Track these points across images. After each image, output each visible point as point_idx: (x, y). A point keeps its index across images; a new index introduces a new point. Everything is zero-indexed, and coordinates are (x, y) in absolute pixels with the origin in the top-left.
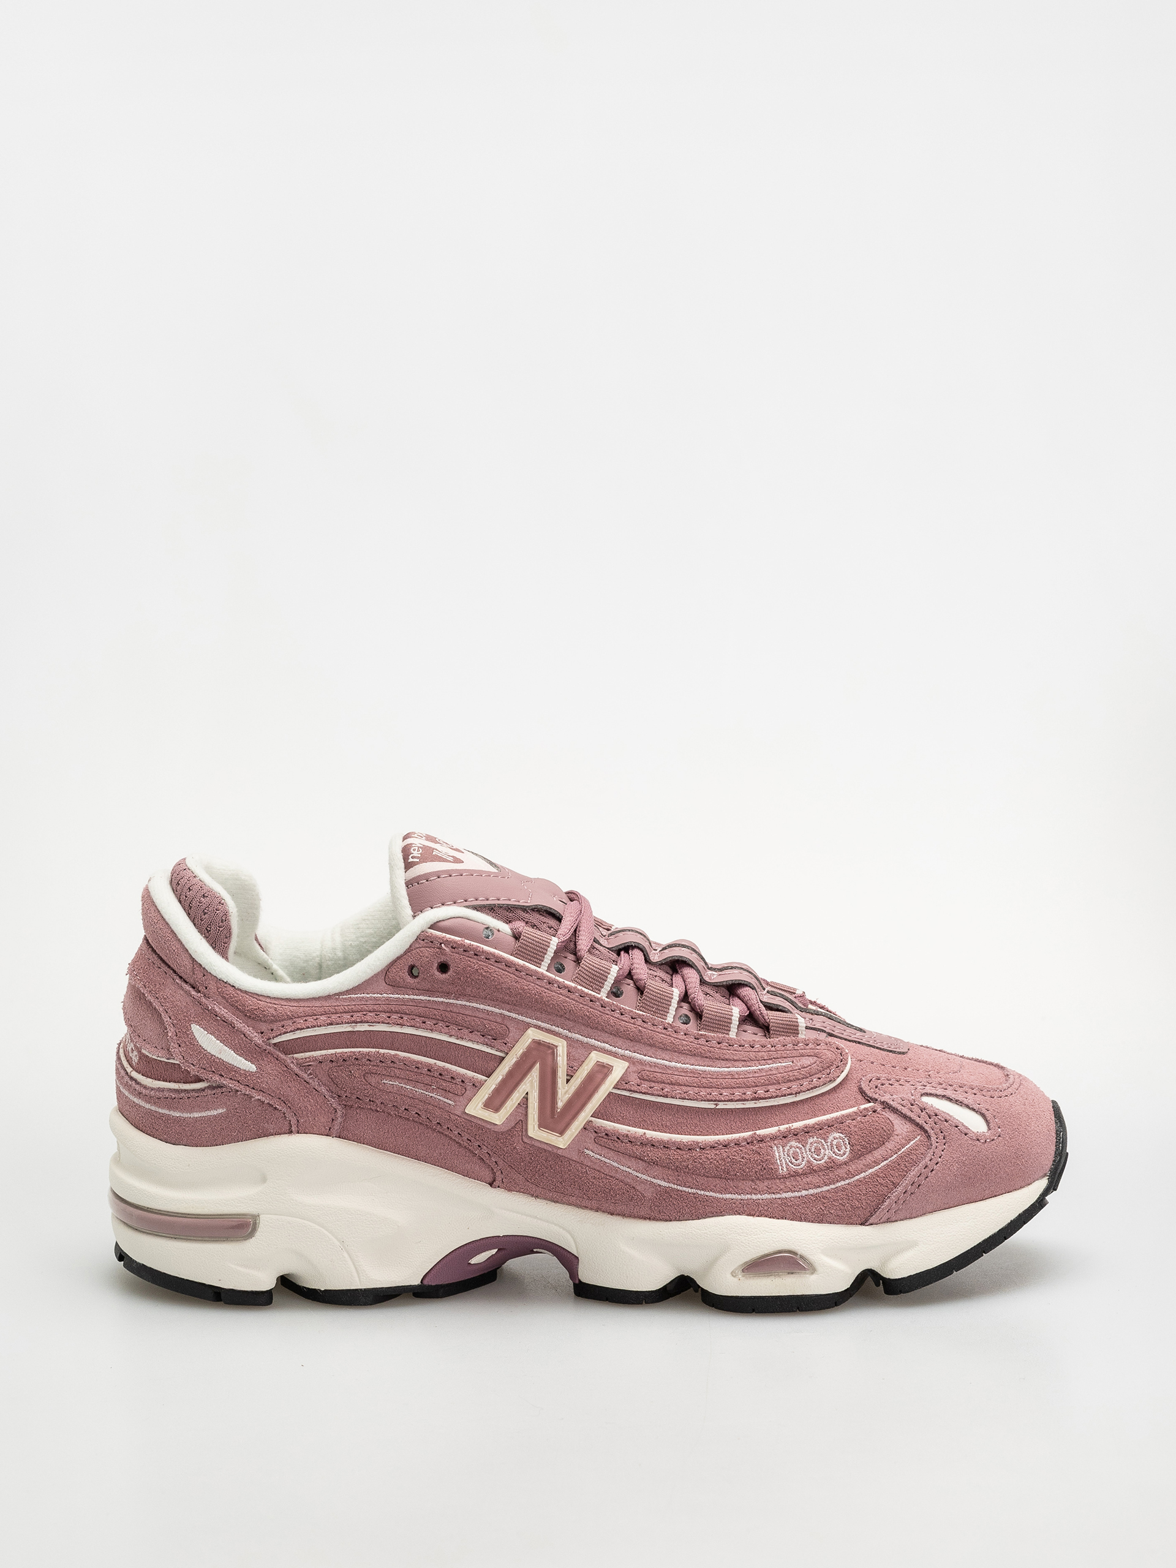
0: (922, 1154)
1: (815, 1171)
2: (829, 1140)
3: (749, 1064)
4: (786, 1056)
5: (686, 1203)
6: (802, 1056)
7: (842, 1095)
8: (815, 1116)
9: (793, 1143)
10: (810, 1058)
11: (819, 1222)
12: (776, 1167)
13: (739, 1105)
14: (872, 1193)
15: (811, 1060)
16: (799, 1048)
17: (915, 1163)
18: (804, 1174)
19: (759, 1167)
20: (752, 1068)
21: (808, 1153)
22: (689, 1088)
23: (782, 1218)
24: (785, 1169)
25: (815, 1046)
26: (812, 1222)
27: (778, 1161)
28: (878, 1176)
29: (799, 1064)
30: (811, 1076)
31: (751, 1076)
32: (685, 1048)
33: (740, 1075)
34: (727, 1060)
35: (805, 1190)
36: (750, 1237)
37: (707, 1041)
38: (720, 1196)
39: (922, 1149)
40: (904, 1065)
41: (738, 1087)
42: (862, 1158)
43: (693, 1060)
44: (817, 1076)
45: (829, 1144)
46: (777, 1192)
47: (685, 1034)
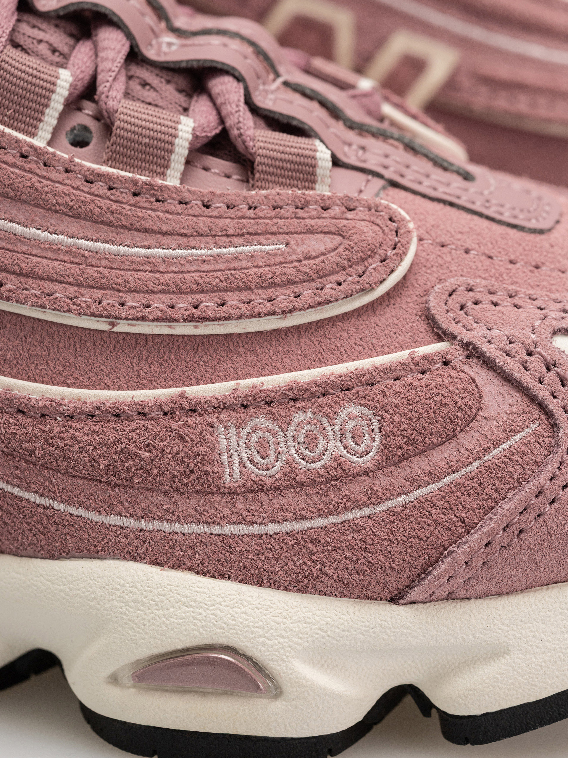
0: (536, 463)
1: (301, 484)
2: (339, 421)
3: (193, 243)
4: (274, 229)
5: (28, 524)
6: (311, 231)
7: (387, 319)
8: (322, 362)
9: (261, 421)
10: (327, 239)
11: (299, 591)
12: (217, 469)
13: (162, 329)
14: (416, 541)
15: (329, 242)
16: (306, 215)
17: (518, 485)
18: (278, 489)
19: (181, 468)
20: (199, 252)
21: (291, 443)
22: (57, 287)
23: (222, 576)
24: (237, 475)
25: (343, 213)
26: (286, 589)
27: (225, 457)
28: (434, 506)
29: (299, 250)
30: (321, 277)
31: (194, 268)
32: (60, 201)
33: (171, 264)
34: (146, 231)
35: (275, 521)
36: (148, 612)
37: (110, 189)
38: (99, 519)
39: (538, 453)
40: (536, 258)
41: (162, 292)
42: (404, 463)
43: (74, 226)
44: (335, 278)
45: (337, 428)
46: (214, 522)
47: (67, 171)
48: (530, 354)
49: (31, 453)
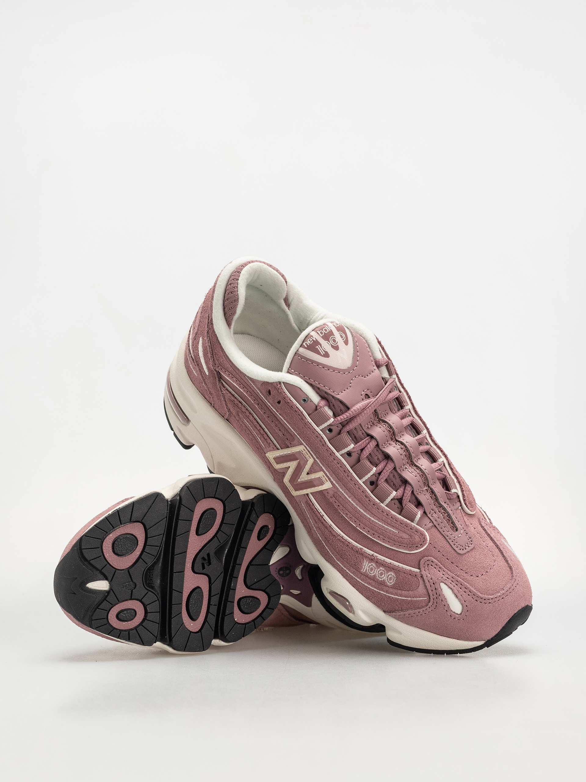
0: (422, 606)
1: (375, 580)
2: (388, 574)
3: (380, 521)
4: (398, 528)
6: (405, 532)
8: (392, 559)
9: (374, 565)
10: (407, 536)
11: (367, 599)
12: (361, 567)
13: (365, 533)
16: (406, 528)
17: (416, 608)
18: (370, 578)
19: (354, 563)
21: (377, 572)
22: (349, 513)
23: (353, 587)
25: (414, 532)
26: (364, 596)
27: (364, 566)
28: (398, 601)
29: (400, 535)
30: (401, 543)
31: (378, 526)
32: (359, 496)
33: (373, 522)
34: (372, 513)
35: (367, 584)
36: (336, 584)
40: (453, 561)
41: (368, 527)
42: (396, 589)
43: (358, 503)
44: (404, 545)
46: (356, 576)
47: (363, 492)
48: (434, 584)
49: (329, 541)
